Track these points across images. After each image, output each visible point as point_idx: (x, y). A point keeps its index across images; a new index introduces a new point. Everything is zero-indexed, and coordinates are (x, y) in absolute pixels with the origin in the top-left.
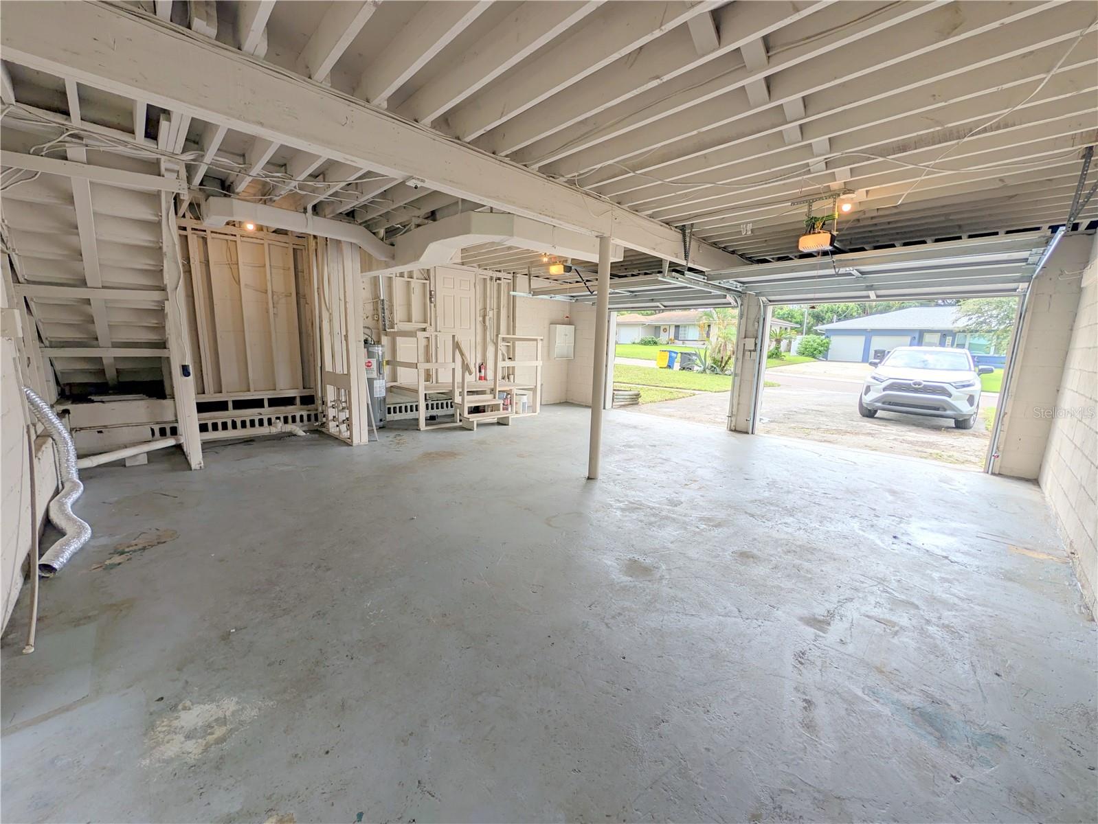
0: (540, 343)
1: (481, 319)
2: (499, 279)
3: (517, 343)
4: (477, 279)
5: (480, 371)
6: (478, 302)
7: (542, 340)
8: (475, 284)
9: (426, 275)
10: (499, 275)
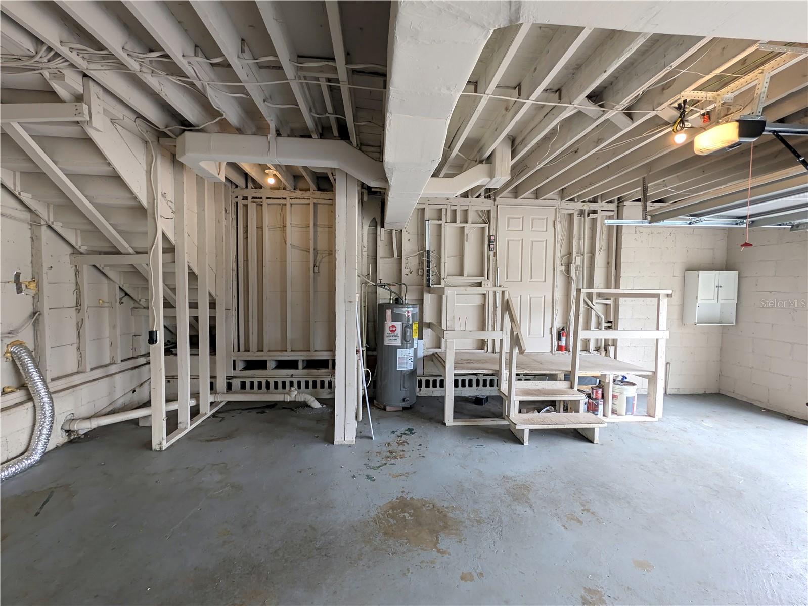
0: (664, 302)
1: (563, 268)
2: (595, 212)
3: (622, 300)
4: (558, 215)
5: (559, 339)
6: (558, 246)
7: (668, 296)
8: (554, 222)
9: (485, 217)
10: (593, 206)
